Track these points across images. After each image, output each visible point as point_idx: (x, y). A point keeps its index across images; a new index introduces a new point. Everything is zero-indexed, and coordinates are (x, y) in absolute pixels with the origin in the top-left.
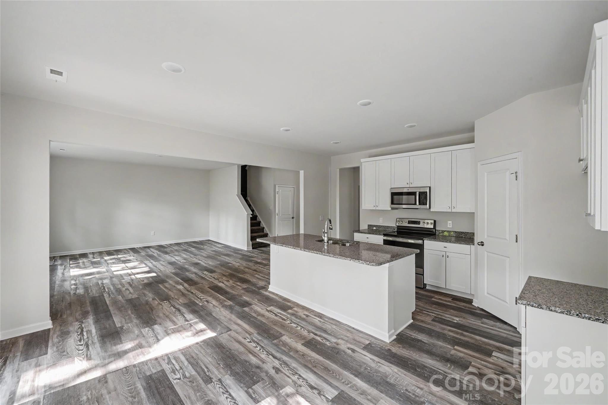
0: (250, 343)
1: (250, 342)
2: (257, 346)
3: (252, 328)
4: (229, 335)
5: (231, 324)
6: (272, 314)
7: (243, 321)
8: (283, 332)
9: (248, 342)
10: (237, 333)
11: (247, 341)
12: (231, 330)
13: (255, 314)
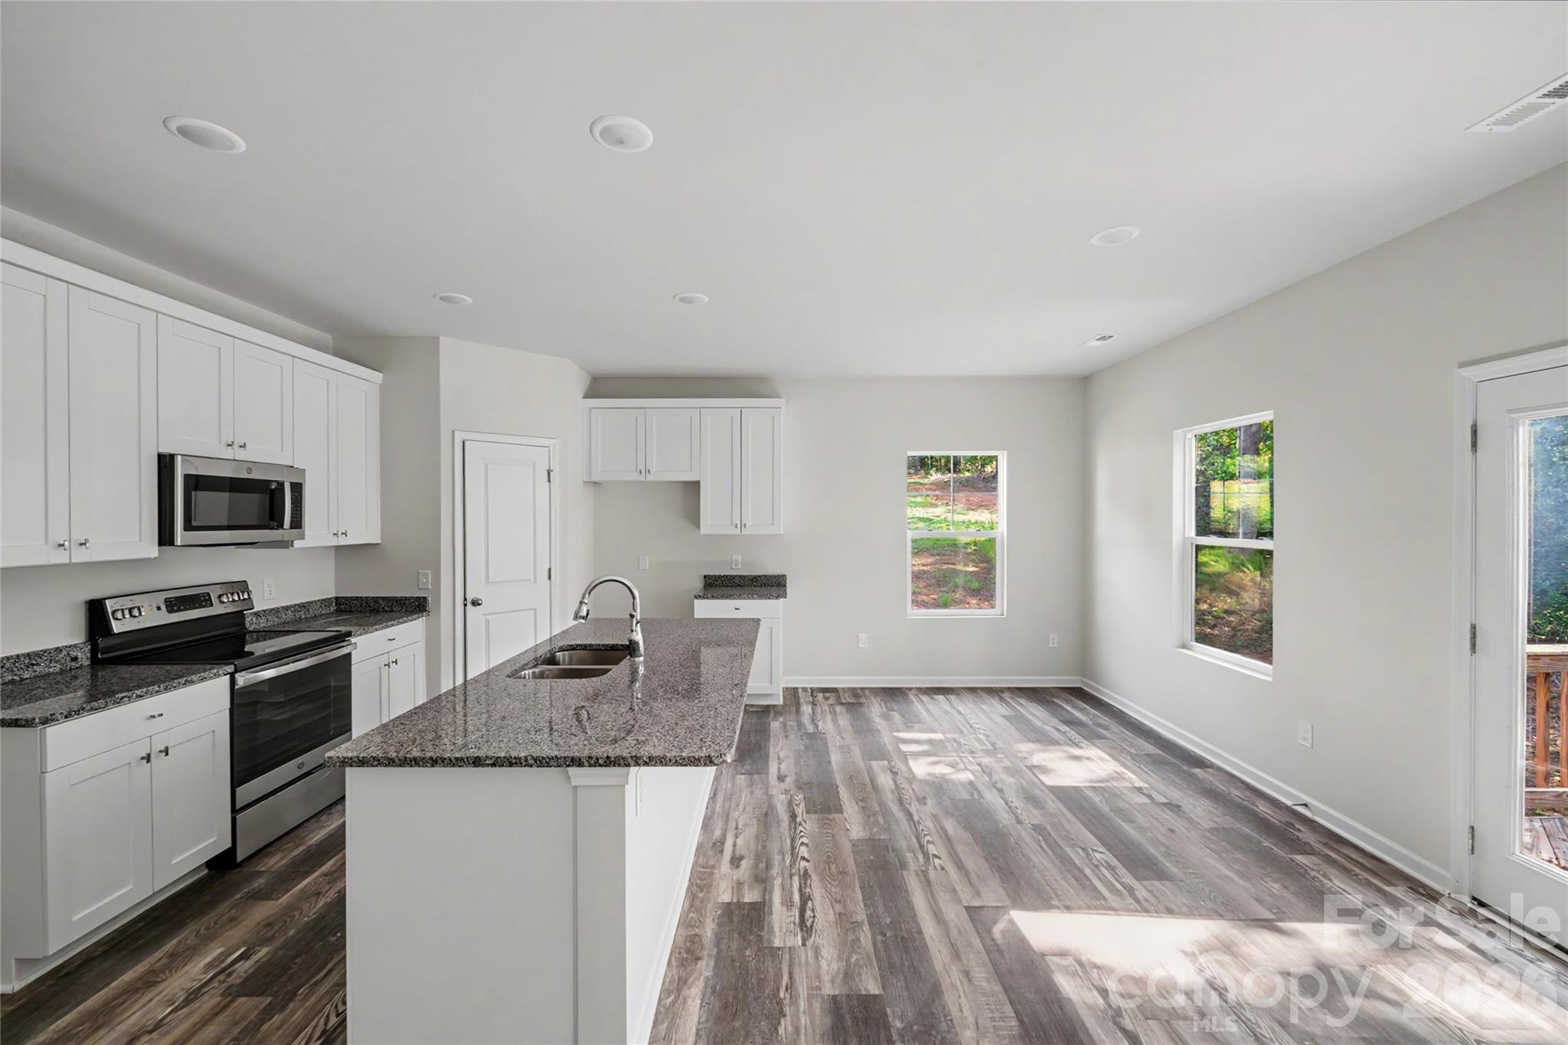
0: (937, 854)
1: (935, 856)
2: (925, 844)
3: (909, 888)
4: (977, 894)
5: (959, 932)
6: (813, 910)
7: (918, 925)
8: (847, 848)
9: (940, 858)
10: (955, 891)
11: (940, 861)
12: (967, 908)
13: (858, 939)
